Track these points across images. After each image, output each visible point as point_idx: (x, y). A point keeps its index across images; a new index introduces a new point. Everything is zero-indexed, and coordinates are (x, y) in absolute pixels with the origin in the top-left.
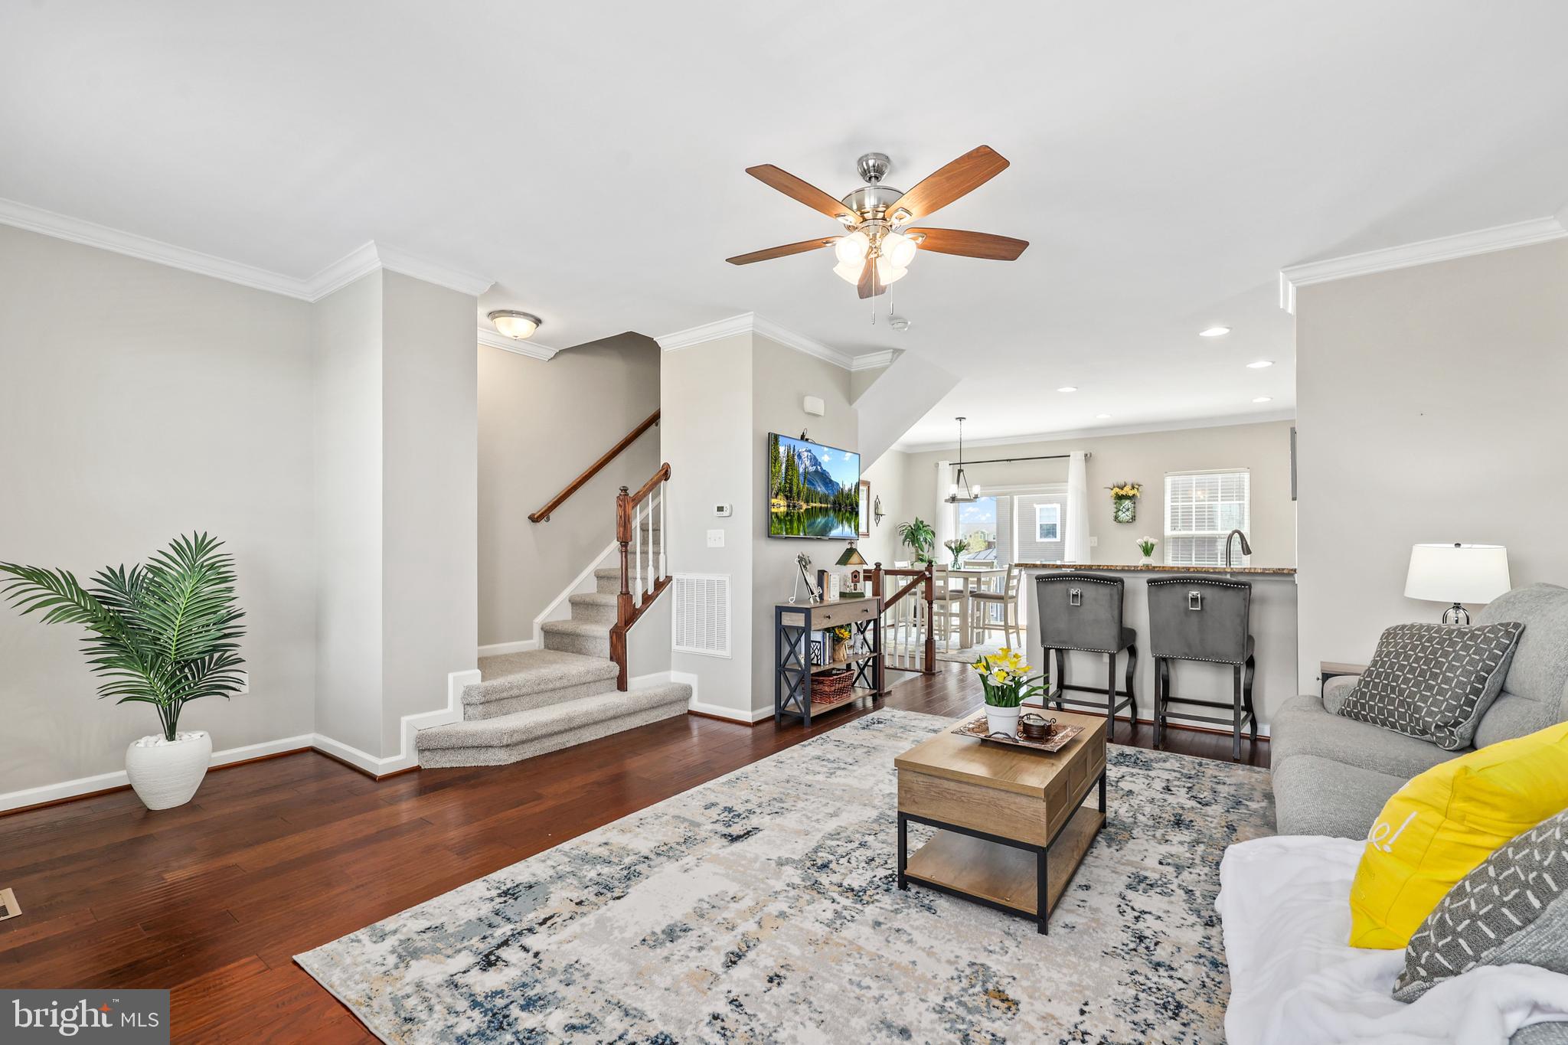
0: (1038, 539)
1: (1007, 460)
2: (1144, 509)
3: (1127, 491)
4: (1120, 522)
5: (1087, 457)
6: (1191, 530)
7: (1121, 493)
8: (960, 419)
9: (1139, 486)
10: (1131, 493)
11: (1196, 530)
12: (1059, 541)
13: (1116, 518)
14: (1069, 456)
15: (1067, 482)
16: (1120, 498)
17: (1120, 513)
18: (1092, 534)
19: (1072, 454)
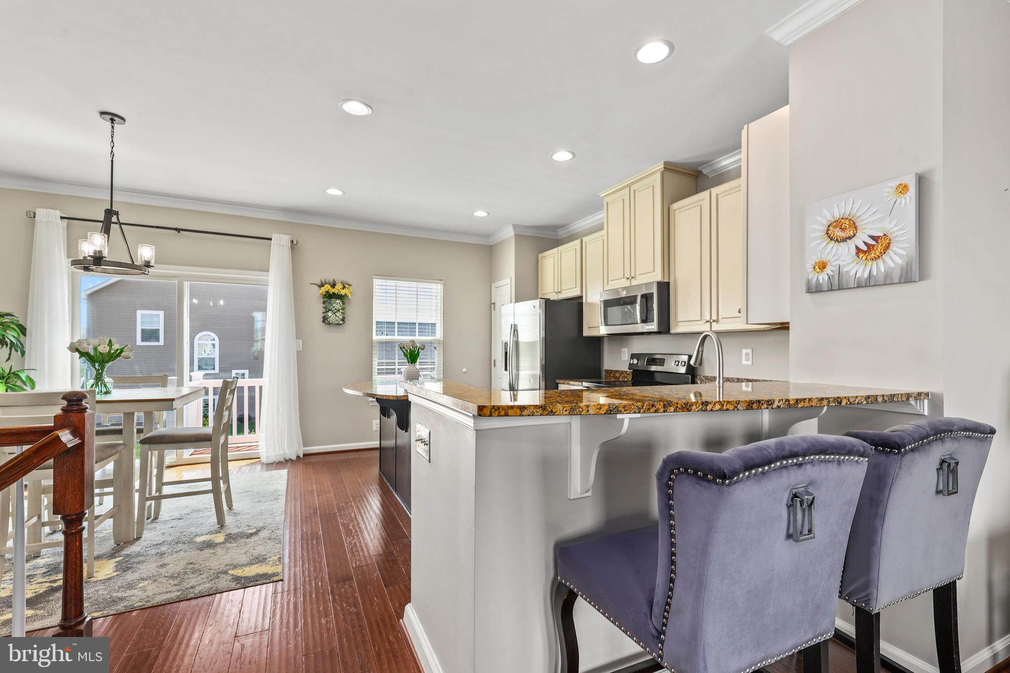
0: (139, 342)
1: (176, 229)
2: (354, 311)
3: (338, 289)
4: (329, 324)
5: (293, 245)
6: (394, 335)
7: (332, 291)
8: (113, 118)
9: (349, 285)
10: (343, 292)
11: (398, 335)
12: (163, 344)
13: (325, 319)
14: (270, 239)
15: (268, 271)
16: (329, 296)
17: (330, 314)
18: (298, 336)
19: (274, 236)
